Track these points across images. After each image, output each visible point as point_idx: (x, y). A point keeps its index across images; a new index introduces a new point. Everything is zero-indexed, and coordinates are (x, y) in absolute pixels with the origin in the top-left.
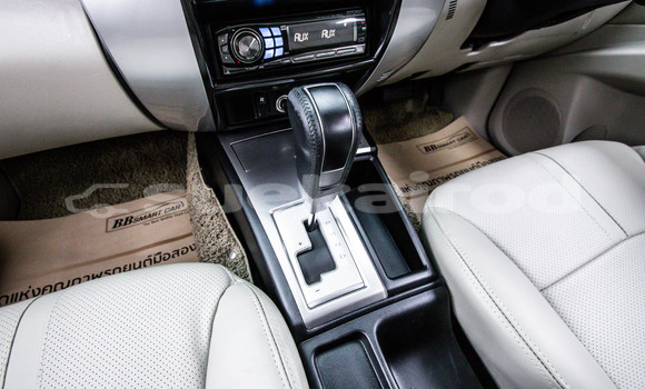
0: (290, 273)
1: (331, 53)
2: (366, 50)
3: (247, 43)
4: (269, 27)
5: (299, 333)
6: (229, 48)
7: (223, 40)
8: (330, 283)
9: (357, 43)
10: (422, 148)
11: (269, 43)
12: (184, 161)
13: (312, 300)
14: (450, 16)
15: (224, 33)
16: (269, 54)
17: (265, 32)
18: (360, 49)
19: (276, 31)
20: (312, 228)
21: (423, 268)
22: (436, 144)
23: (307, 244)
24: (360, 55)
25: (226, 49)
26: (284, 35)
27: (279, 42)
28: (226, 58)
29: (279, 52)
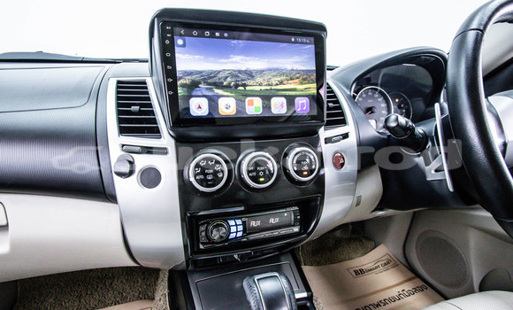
1: (276, 233)
2: (301, 229)
3: (218, 231)
4: (234, 219)
6: (206, 234)
7: (202, 228)
9: (294, 226)
10: (352, 271)
11: (233, 229)
14: (358, 204)
15: (204, 223)
16: (232, 236)
17: (232, 223)
18: (296, 229)
19: (239, 222)
22: (363, 268)
24: (296, 233)
25: (203, 234)
26: (244, 223)
27: (240, 228)
28: (203, 239)
29: (240, 234)
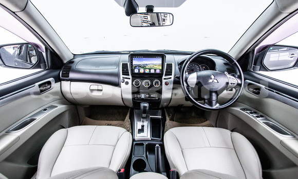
0: (136, 131)
3: (139, 96)
4: (142, 94)
5: (134, 140)
8: (142, 134)
11: (142, 96)
12: (127, 114)
13: (138, 136)
20: (143, 126)
21: (160, 138)
23: (141, 128)
25: (136, 96)
27: (144, 96)
